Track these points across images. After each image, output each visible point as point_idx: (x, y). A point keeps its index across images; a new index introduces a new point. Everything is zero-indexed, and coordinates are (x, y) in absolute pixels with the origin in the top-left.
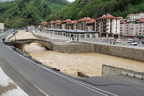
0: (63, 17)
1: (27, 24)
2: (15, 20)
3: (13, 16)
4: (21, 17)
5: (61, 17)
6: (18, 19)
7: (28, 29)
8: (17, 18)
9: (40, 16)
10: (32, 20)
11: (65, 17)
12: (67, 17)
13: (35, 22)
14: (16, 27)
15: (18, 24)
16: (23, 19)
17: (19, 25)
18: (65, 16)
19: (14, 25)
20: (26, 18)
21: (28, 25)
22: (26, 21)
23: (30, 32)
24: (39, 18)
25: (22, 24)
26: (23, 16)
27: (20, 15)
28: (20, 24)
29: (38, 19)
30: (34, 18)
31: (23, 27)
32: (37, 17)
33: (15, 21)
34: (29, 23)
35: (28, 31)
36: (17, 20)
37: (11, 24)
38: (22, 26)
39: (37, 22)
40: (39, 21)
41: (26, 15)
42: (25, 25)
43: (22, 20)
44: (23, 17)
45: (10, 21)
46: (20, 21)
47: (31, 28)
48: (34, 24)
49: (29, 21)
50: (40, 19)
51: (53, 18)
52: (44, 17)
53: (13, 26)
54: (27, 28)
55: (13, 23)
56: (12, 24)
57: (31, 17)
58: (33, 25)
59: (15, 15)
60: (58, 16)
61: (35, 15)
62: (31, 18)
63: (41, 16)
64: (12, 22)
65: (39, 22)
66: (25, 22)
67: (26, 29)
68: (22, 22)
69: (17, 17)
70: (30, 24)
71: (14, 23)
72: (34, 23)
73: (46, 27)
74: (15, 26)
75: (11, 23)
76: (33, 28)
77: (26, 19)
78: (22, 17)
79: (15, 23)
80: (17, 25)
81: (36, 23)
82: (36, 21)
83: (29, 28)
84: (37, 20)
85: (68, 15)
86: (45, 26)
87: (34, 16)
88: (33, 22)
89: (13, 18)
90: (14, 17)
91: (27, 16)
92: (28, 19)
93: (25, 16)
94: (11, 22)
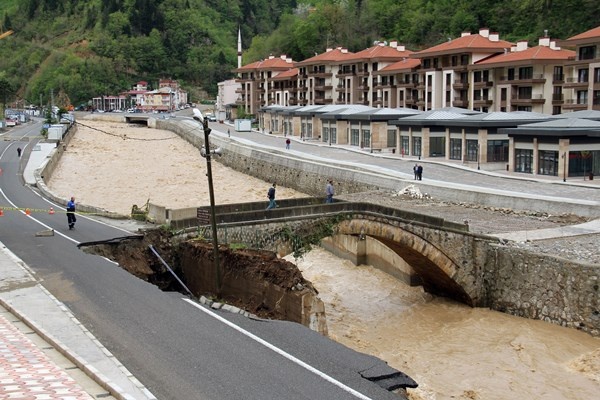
0: (397, 16)
1: (130, 71)
2: (46, 46)
3: (31, 16)
4: (91, 24)
5: (385, 21)
6: (66, 39)
7: (138, 111)
8: (59, 27)
9: (218, 14)
10: (166, 43)
11: (413, 20)
12: (428, 16)
13: (184, 61)
14: (56, 92)
15: (68, 73)
16: (99, 34)
17: (74, 79)
19: (36, 77)
20: (126, 30)
21: (136, 80)
22: (126, 48)
24: (213, 31)
25: (96, 72)
26: (100, 16)
27: (82, 9)
28: (84, 71)
29: (207, 35)
30: (180, 32)
31: (101, 93)
32: (202, 25)
33: (48, 53)
34: (143, 69)
35: (143, 123)
36: (58, 46)
37: (14, 72)
38: (96, 86)
39: (200, 61)
40: (217, 51)
41: (123, 10)
42: (114, 80)
43: (92, 44)
44: (104, 25)
45: (13, 48)
46: (83, 54)
47: (158, 101)
48: (182, 76)
49: (145, 50)
50: (217, 38)
51: (322, 30)
52: (245, 21)
53: (32, 83)
54: (129, 103)
55: (32, 63)
56: (22, 71)
57: (160, 22)
58: (174, 78)
59: (41, 9)
61: (183, 12)
62: (154, 30)
63: (227, 15)
64: (26, 59)
65: (214, 59)
66: (120, 58)
67: (128, 106)
68: (94, 59)
69: (61, 20)
70: (152, 73)
71: (37, 66)
72: (178, 70)
74: (50, 86)
75: (17, 65)
76: (177, 102)
77: (126, 36)
78: (98, 24)
79: (43, 66)
80: (62, 78)
81: (193, 63)
82: (194, 49)
83: (147, 99)
84: (198, 42)
85: (436, 6)
87: (181, 18)
88: (169, 55)
89: (30, 26)
90: (35, 23)
91: (131, 19)
92: (140, 40)
93: (118, 13)
94: (17, 56)
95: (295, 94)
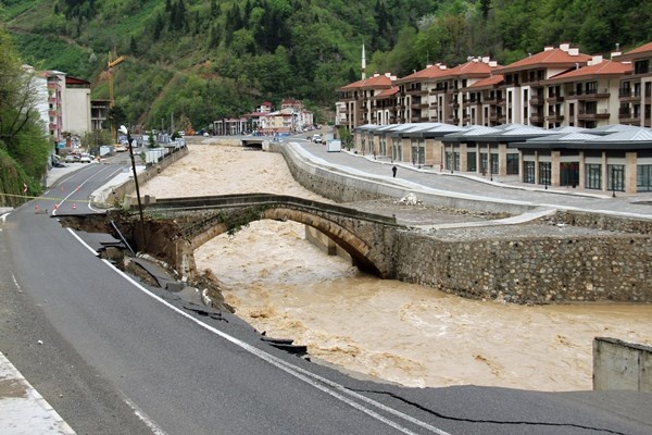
0: (525, 25)
1: (255, 92)
2: (170, 68)
3: (157, 37)
4: (215, 43)
5: (512, 31)
6: (190, 60)
7: (260, 134)
8: (185, 47)
9: (350, 27)
10: (292, 61)
11: (540, 29)
12: (556, 25)
13: (312, 80)
14: (177, 117)
15: (189, 95)
16: (223, 53)
17: (196, 101)
18: (545, 23)
19: (159, 101)
20: (250, 49)
21: (259, 101)
22: (250, 68)
23: (272, 149)
24: (343, 46)
25: (218, 94)
26: (224, 33)
27: (207, 28)
28: (205, 93)
29: (336, 51)
30: (307, 48)
31: (222, 116)
32: (332, 40)
33: (171, 75)
34: (267, 89)
35: (258, 146)
36: (182, 68)
37: (138, 97)
38: (218, 108)
39: (328, 79)
40: (347, 67)
41: (248, 28)
42: (237, 102)
43: (215, 64)
44: (228, 43)
45: (138, 71)
46: (207, 75)
47: (279, 122)
48: (309, 96)
49: (270, 68)
50: (348, 53)
51: (445, 42)
52: (380, 33)
53: (155, 108)
54: (251, 127)
55: (156, 86)
56: (146, 95)
57: (287, 40)
58: (301, 98)
59: (166, 28)
60: (489, 26)
61: (312, 27)
62: (280, 47)
63: (360, 27)
64: (149, 82)
65: (344, 78)
66: (243, 78)
67: (249, 130)
68: (217, 80)
69: (186, 40)
70: (276, 92)
71: (160, 89)
72: (305, 89)
73: (385, 113)
74: (171, 111)
75: (141, 89)
76: (300, 124)
77: (249, 56)
78: (222, 43)
79: (166, 89)
80: (183, 101)
81: (320, 81)
82: (323, 66)
83: (268, 119)
84: (326, 58)
85: (565, 13)
86: (382, 104)
87: (309, 33)
88: (296, 74)
89: (155, 48)
90: (160, 45)
91: (256, 36)
92: (264, 58)
93: (243, 31)
94: (142, 80)
95: (396, 113)
